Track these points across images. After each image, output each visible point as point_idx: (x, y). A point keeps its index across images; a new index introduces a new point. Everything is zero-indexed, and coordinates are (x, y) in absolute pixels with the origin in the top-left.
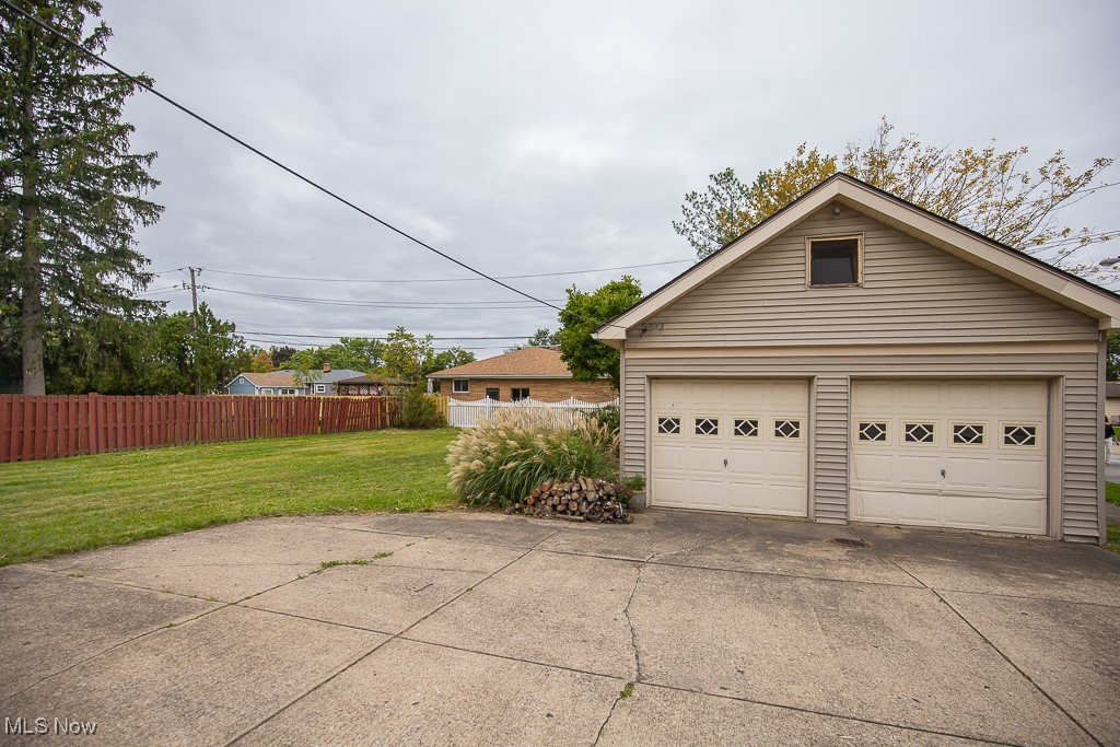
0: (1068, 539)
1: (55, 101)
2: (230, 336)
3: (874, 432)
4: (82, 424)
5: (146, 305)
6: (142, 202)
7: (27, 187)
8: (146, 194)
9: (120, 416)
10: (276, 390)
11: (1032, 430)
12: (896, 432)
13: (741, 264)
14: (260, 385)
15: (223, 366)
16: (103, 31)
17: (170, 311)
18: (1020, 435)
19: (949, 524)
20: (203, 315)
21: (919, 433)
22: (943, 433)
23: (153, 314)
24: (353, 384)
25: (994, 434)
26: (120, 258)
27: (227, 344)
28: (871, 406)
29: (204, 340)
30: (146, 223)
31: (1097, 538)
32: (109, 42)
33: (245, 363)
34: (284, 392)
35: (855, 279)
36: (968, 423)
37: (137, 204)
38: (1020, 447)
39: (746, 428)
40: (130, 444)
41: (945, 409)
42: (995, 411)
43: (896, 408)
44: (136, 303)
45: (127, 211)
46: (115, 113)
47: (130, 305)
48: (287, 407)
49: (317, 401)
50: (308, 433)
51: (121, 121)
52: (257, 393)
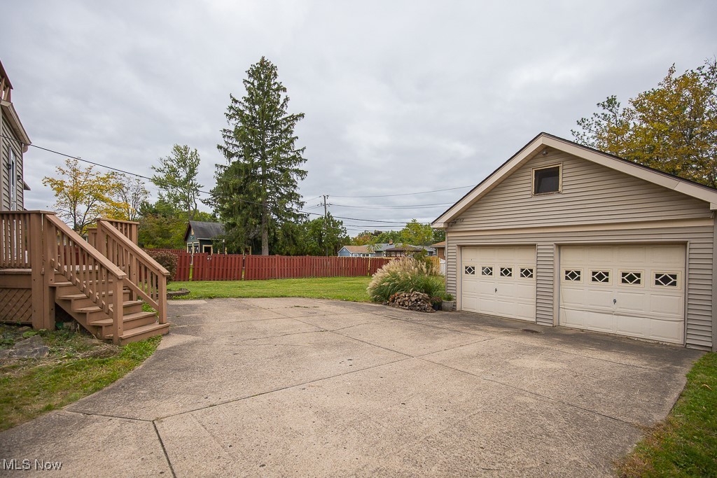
0: (688, 346)
1: (272, 133)
2: (340, 228)
3: (573, 275)
4: (273, 267)
5: (302, 216)
6: (300, 171)
7: (263, 171)
8: (301, 167)
9: (286, 264)
10: (360, 254)
11: (674, 277)
12: (586, 276)
13: (500, 186)
14: (351, 252)
15: (337, 243)
16: (287, 99)
17: (311, 218)
18: (666, 280)
19: (618, 332)
20: (329, 218)
21: (600, 277)
22: (615, 277)
23: (304, 220)
24: (393, 251)
25: (648, 278)
26: (292, 196)
27: (340, 232)
28: (572, 260)
29: (328, 230)
30: (302, 179)
31: (711, 347)
32: (288, 103)
33: (347, 241)
34: (364, 255)
35: (557, 189)
36: (631, 271)
37: (297, 171)
38: (665, 287)
39: (506, 272)
40: (289, 276)
41: (616, 263)
42: (649, 264)
43: (586, 262)
44: (298, 216)
45: (295, 175)
46: (291, 132)
47: (296, 216)
48: (353, 262)
49: (367, 259)
50: (363, 275)
51: (293, 136)
52: (351, 256)
